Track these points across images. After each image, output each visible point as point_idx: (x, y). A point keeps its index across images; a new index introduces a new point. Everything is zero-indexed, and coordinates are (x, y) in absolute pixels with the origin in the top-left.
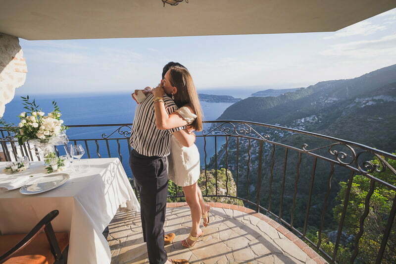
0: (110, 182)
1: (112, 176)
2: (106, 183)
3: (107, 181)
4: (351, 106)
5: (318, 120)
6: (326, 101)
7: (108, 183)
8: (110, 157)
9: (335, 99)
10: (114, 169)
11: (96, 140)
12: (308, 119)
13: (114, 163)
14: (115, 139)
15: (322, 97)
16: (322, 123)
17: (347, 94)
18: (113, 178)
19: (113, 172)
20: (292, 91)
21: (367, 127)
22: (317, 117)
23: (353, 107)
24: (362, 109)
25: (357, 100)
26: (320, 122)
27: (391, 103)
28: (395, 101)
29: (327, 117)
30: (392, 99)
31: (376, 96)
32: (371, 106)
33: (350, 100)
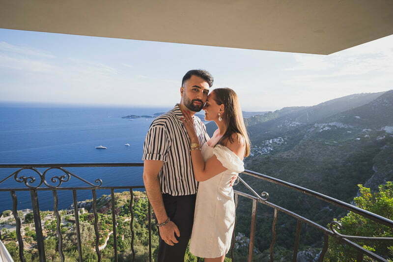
5: (284, 142)
6: (290, 125)
9: (298, 123)
12: (275, 140)
15: (286, 121)
17: (308, 119)
21: (325, 150)
22: (283, 138)
23: (313, 131)
24: (320, 133)
25: (316, 125)
26: (286, 143)
27: (343, 129)
28: (346, 127)
29: (292, 139)
30: (343, 126)
31: (331, 122)
32: (328, 131)
33: (310, 125)
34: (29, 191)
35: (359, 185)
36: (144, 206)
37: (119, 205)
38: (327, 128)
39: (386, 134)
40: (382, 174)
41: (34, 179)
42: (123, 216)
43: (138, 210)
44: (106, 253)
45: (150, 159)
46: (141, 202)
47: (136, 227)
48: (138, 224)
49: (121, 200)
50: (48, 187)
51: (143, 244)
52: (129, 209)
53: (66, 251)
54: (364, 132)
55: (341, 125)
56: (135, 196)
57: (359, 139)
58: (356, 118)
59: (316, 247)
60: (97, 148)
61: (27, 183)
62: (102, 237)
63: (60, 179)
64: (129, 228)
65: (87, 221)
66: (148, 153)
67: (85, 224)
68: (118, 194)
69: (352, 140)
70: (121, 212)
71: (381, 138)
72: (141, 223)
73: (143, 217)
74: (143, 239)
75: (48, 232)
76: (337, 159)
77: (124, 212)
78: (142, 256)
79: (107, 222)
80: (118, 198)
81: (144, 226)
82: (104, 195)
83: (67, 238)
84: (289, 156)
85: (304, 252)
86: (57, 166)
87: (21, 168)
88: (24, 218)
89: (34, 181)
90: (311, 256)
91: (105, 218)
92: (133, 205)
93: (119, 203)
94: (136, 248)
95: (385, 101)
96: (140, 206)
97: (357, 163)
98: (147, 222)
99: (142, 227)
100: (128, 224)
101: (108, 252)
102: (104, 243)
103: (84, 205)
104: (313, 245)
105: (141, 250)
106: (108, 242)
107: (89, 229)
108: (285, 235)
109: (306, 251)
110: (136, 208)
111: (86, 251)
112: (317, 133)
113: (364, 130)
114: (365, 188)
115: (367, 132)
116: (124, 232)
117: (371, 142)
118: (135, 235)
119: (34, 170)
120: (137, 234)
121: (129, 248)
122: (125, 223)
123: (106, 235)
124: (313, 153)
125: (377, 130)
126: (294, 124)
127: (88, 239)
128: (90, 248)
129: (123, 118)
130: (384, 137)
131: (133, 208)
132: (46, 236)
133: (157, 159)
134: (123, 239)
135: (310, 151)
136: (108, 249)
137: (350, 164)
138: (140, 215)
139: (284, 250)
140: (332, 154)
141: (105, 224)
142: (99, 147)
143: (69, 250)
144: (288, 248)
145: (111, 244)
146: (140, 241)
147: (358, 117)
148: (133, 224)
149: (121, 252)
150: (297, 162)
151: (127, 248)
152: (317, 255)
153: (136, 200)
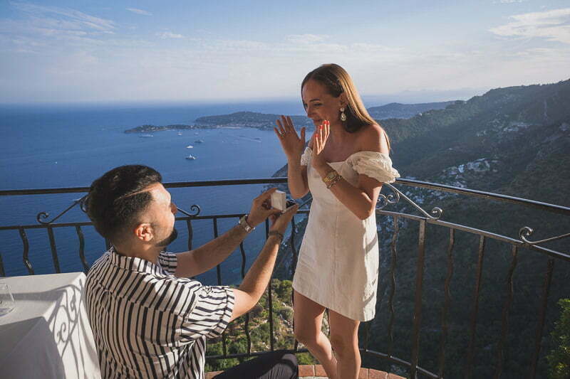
0: (65, 336)
1: (70, 320)
2: (57, 339)
3: (60, 333)
4: (553, 138)
5: (491, 169)
6: (505, 130)
7: (61, 338)
8: (58, 272)
9: (522, 125)
10: (74, 301)
11: (22, 229)
12: (471, 166)
13: (74, 287)
14: (72, 225)
15: (496, 120)
16: (497, 173)
17: (545, 114)
18: (72, 325)
19: (74, 308)
20: (438, 109)
22: (490, 161)
23: (556, 141)
26: (495, 171)
29: (509, 161)
33: (551, 127)
126: (514, 126)
129: (126, 132)
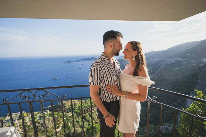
14: (17, 103)
15: (151, 59)
17: (162, 57)
21: (172, 73)
23: (165, 63)
24: (169, 64)
25: (167, 60)
26: (151, 70)
27: (181, 61)
28: (183, 60)
29: (154, 68)
30: (181, 60)
31: (175, 58)
32: (173, 63)
33: (164, 60)
34: (28, 103)
35: (196, 90)
36: (79, 107)
37: (66, 108)
38: (172, 61)
39: (204, 63)
40: (203, 84)
41: (30, 96)
42: (69, 113)
43: (76, 110)
44: (62, 132)
45: (93, 85)
46: (77, 105)
47: (76, 118)
48: (77, 117)
49: (67, 105)
50: (37, 101)
51: (80, 127)
52: (71, 109)
53: (41, 132)
54: (193, 62)
55: (180, 59)
56: (74, 102)
57: (190, 66)
58: (188, 55)
59: (170, 123)
60: (53, 79)
61: (27, 99)
62: (59, 124)
63: (44, 96)
64: (72, 119)
65: (50, 117)
66: (91, 82)
67: (49, 118)
68: (65, 102)
69: (187, 67)
70: (68, 111)
71: (202, 65)
72: (78, 116)
73: (79, 113)
74: (80, 124)
75: (31, 123)
76: (179, 77)
77: (69, 111)
78: (80, 133)
79: (61, 117)
80: (65, 104)
81: (80, 117)
82: (58, 103)
83: (41, 125)
84: (153, 77)
85: (164, 126)
86: (42, 89)
87: (23, 91)
88: (18, 117)
89: (30, 97)
90: (168, 128)
91: (60, 115)
92: (73, 107)
93: (66, 106)
94: (77, 129)
95: (203, 45)
96: (77, 107)
97: (189, 79)
98: (81, 116)
99: (79, 118)
100: (72, 117)
101: (63, 132)
102: (60, 127)
103: (49, 109)
104: (168, 123)
105: (79, 130)
106: (62, 127)
107: (52, 121)
108: (154, 118)
109: (165, 126)
110: (75, 108)
111: (51, 132)
112: (167, 64)
113: (192, 61)
114: (199, 91)
115: (194, 62)
116: (70, 121)
117: (196, 67)
118: (76, 122)
119: (29, 92)
120: (77, 122)
121: (73, 129)
122: (70, 116)
123: (60, 123)
124: (166, 75)
125: (199, 61)
126: (155, 60)
127: (52, 126)
128: (53, 130)
129: (65, 62)
130: (203, 64)
131: (74, 109)
132: (30, 125)
133: (96, 85)
134: (70, 125)
135: (164, 74)
136: (62, 130)
137: (186, 79)
138: (77, 112)
139: (153, 126)
140: (176, 75)
141: (60, 117)
142: (54, 78)
143: (42, 132)
144: (155, 125)
145: (63, 128)
146: (79, 125)
147: (189, 55)
148: (74, 117)
149: (69, 131)
150: (158, 80)
151: (72, 129)
152: (171, 128)
153: (75, 104)
